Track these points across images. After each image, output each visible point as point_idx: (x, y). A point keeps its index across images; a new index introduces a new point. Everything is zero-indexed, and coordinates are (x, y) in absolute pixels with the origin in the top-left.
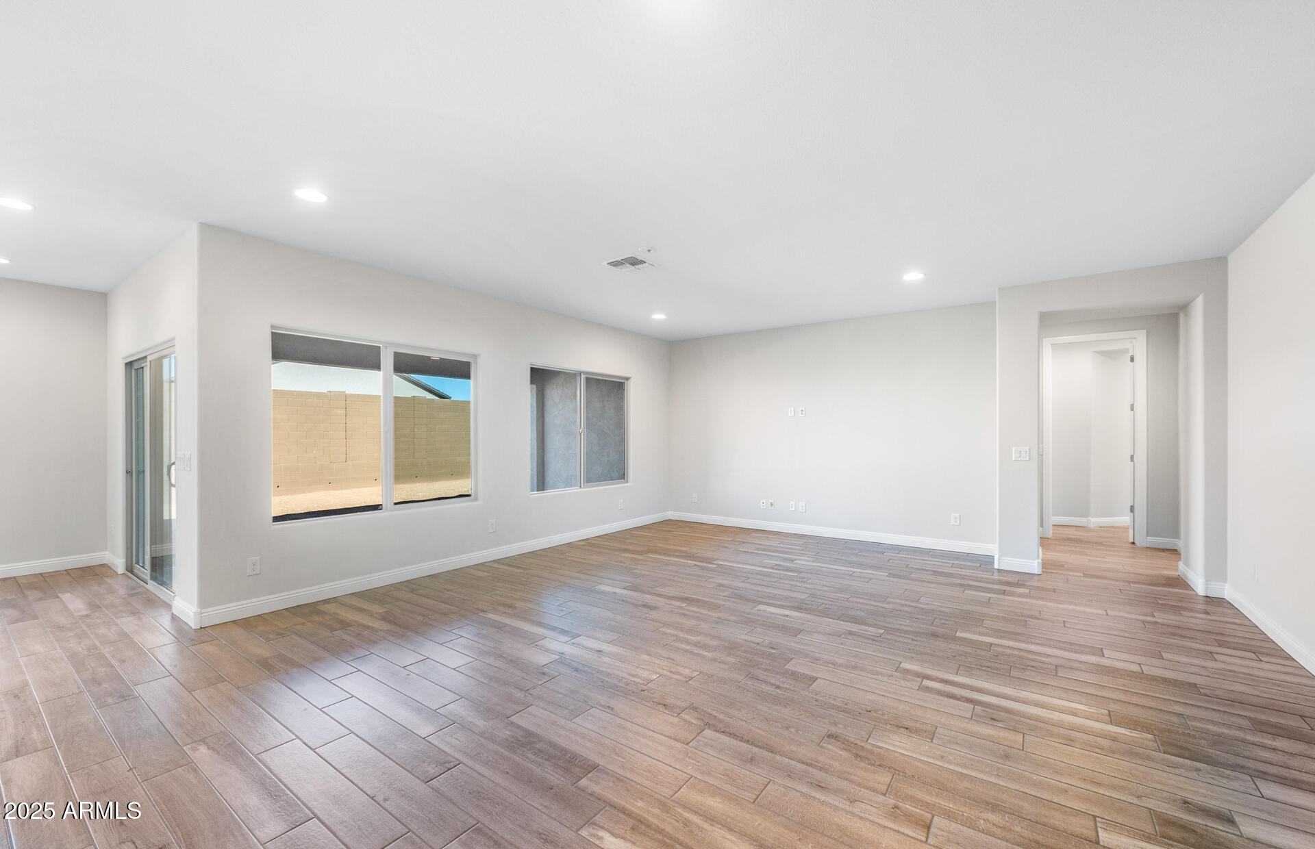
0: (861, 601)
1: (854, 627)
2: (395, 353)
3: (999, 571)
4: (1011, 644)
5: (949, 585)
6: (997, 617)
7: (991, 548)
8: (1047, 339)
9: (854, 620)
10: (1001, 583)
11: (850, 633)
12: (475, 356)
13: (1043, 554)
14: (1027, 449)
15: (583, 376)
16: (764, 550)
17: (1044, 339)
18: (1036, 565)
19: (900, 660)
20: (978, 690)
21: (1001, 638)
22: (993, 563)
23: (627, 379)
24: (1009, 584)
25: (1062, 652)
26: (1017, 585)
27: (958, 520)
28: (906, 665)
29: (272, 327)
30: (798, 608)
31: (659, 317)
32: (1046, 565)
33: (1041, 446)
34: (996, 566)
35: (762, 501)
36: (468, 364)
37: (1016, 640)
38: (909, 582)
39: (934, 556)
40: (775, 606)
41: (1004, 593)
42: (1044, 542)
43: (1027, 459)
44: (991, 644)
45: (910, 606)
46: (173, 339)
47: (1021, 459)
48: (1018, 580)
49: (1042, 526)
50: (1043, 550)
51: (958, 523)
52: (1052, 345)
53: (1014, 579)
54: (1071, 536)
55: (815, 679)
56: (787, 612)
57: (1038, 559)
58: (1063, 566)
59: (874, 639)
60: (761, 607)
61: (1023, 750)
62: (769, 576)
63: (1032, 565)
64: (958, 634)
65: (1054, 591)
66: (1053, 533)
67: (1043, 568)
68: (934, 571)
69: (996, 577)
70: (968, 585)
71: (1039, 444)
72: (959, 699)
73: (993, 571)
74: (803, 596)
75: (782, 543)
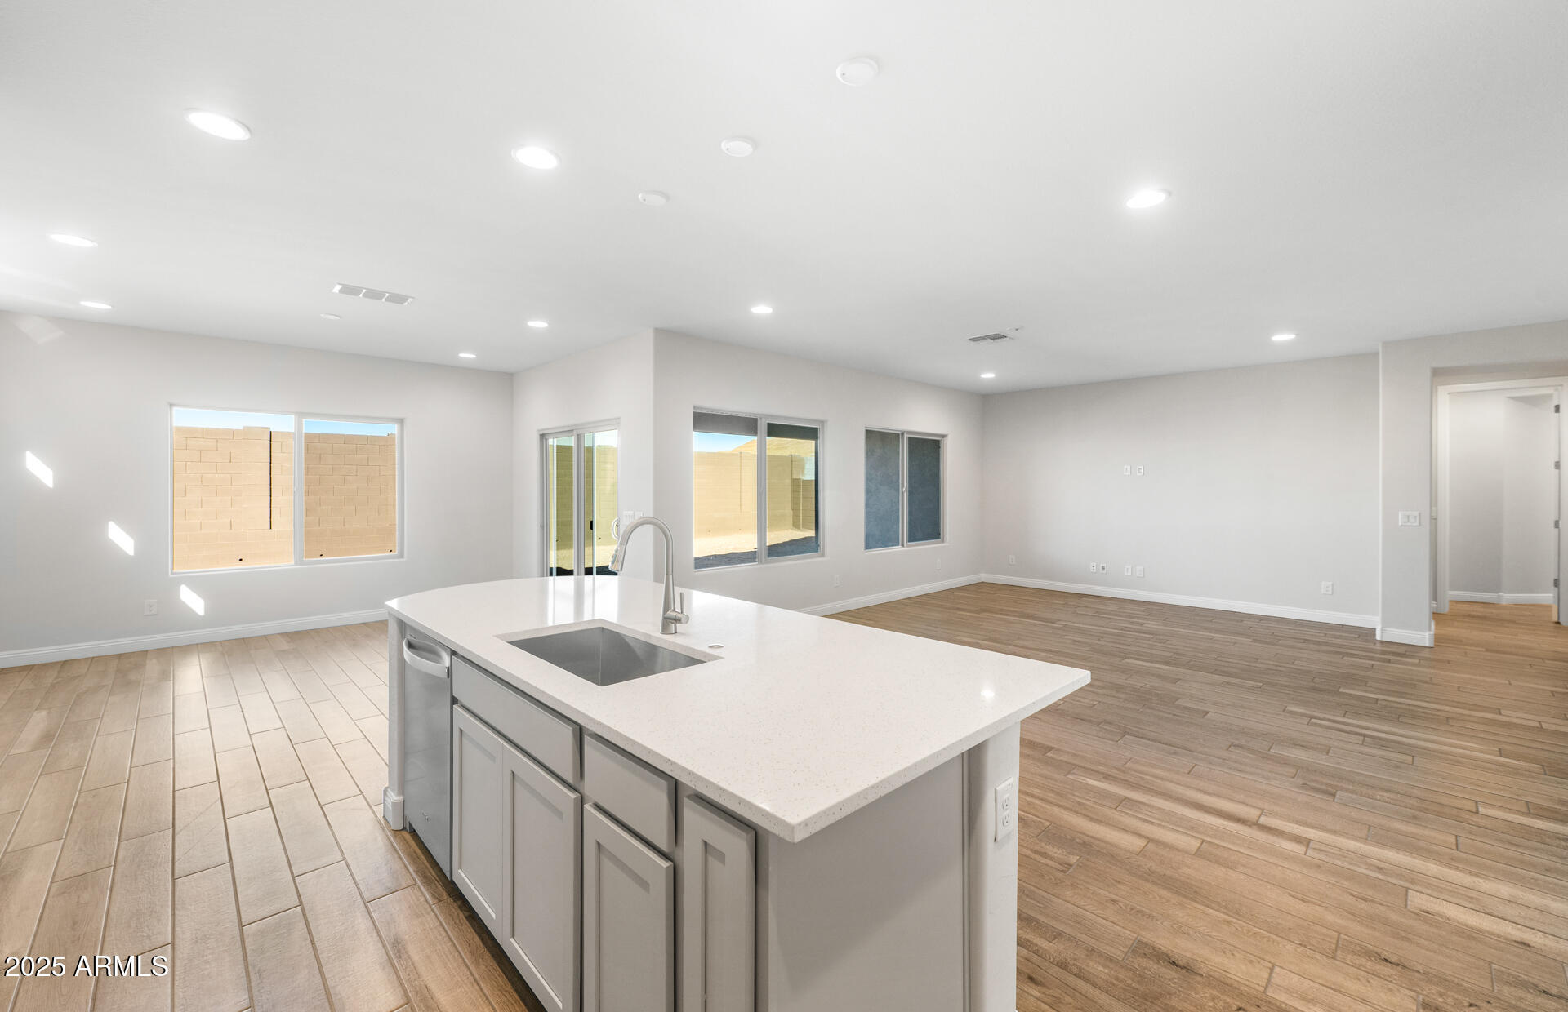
0: (1230, 660)
1: (1232, 680)
2: (769, 424)
3: (1382, 642)
4: (1398, 700)
5: (1324, 652)
6: (1384, 680)
7: (1371, 620)
8: (1442, 387)
9: (1230, 675)
10: (1383, 652)
11: (1228, 683)
12: (822, 422)
13: (1436, 629)
14: (1416, 513)
15: (905, 436)
16: (1105, 614)
17: (1439, 387)
18: (1427, 637)
19: (1285, 704)
20: (1368, 729)
21: (1388, 695)
22: (1374, 635)
23: (944, 436)
24: (1394, 654)
25: (1454, 708)
26: (1404, 655)
27: (1330, 588)
28: (1291, 708)
29: (695, 408)
30: (1168, 663)
31: (988, 376)
32: (1438, 639)
33: (1434, 508)
34: (1378, 638)
35: (1092, 564)
36: (816, 430)
37: (1404, 698)
38: (1277, 647)
39: (1303, 626)
40: (1143, 660)
41: (1389, 661)
42: (1437, 616)
43: (1417, 524)
44: (1377, 699)
45: (1285, 667)
46: (619, 418)
47: (1409, 524)
48: (1407, 651)
49: (1435, 599)
50: (1436, 625)
51: (1330, 593)
52: (1449, 394)
53: (1402, 650)
54: (1474, 613)
55: (1208, 712)
56: (1157, 666)
57: (1430, 630)
58: (1461, 641)
59: (1254, 689)
60: (1127, 660)
61: (1412, 764)
62: (1123, 636)
63: (1424, 637)
64: (1341, 690)
65: (1449, 662)
66: (1451, 609)
67: (1435, 641)
68: (1306, 640)
69: (1378, 647)
70: (1347, 653)
71: (1431, 507)
72: (1348, 733)
73: (1375, 642)
74: (1168, 654)
75: (1120, 608)
